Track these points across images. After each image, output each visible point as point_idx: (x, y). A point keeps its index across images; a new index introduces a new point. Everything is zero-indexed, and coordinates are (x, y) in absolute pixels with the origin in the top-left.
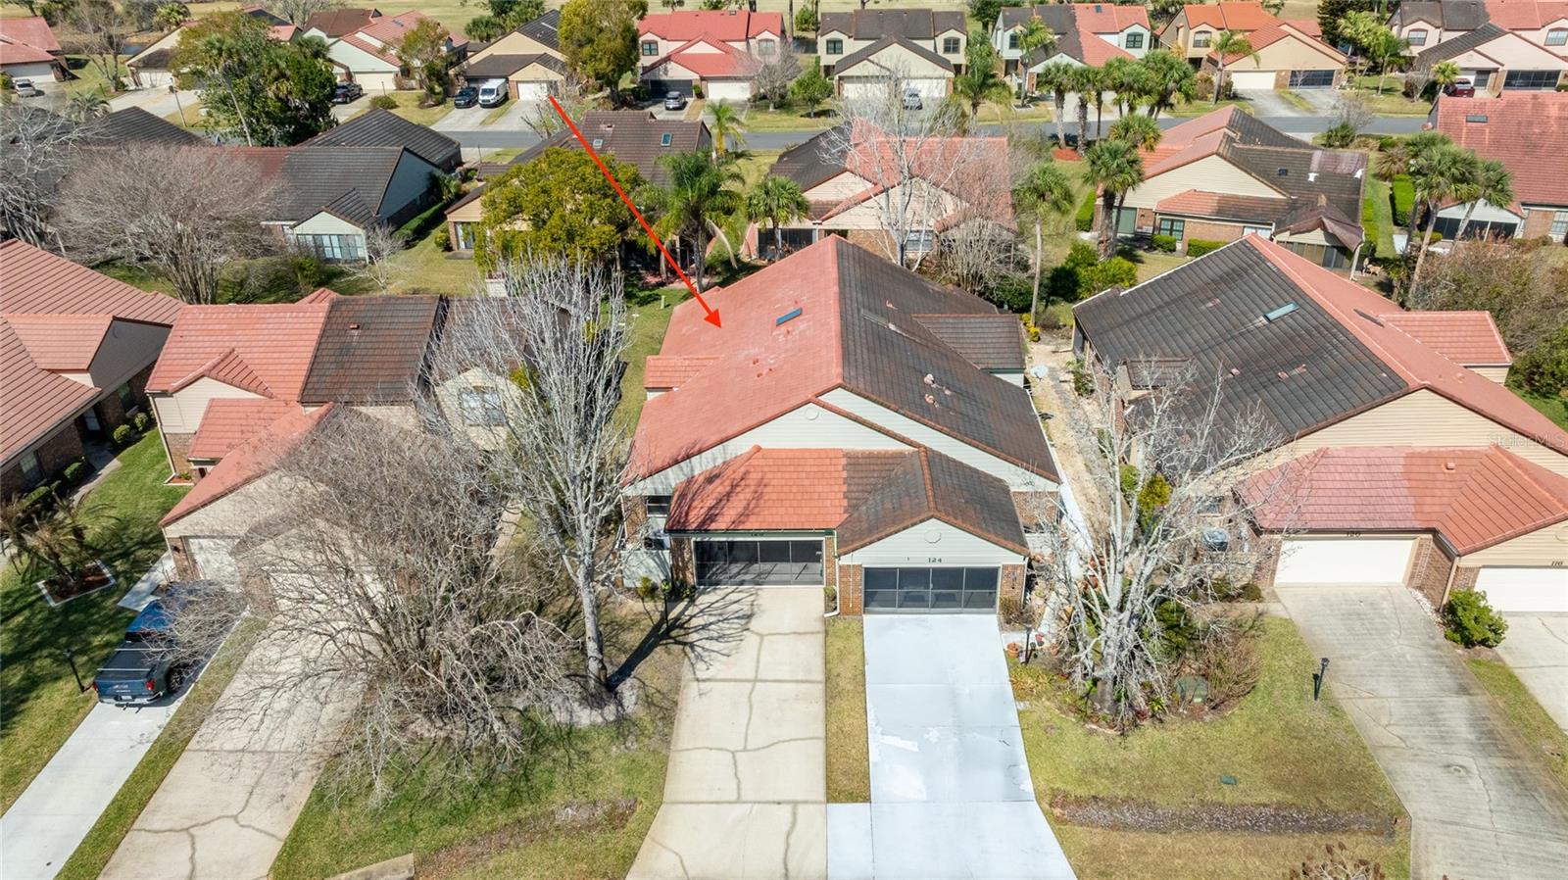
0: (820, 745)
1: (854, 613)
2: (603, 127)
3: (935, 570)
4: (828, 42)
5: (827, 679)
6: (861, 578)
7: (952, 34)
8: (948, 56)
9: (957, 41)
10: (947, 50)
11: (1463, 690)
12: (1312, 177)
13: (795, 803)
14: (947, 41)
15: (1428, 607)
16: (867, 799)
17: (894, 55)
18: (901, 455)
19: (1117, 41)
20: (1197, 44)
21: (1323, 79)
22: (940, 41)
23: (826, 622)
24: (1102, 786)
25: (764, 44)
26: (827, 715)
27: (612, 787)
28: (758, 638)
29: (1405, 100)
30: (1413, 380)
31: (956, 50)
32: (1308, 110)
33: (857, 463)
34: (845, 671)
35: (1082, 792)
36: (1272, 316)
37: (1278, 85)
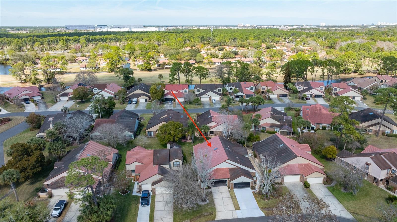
0: (233, 204)
1: (232, 189)
2: (171, 114)
3: (243, 183)
4: (197, 90)
5: (231, 197)
6: (233, 184)
7: (220, 88)
8: (219, 92)
9: (220, 90)
10: (219, 91)
11: (306, 193)
12: (284, 120)
13: (232, 211)
14: (219, 90)
15: (302, 184)
16: (240, 210)
17: (210, 93)
18: (236, 168)
19: (249, 89)
20: (263, 89)
21: (285, 96)
22: (217, 89)
23: (229, 190)
24: (266, 206)
25: (185, 91)
26: (233, 201)
27: (210, 211)
28: (221, 193)
29: (299, 100)
30: (298, 155)
31: (220, 91)
32: (283, 102)
33: (231, 169)
34: (233, 196)
35: (264, 207)
36: (280, 146)
37: (278, 97)
